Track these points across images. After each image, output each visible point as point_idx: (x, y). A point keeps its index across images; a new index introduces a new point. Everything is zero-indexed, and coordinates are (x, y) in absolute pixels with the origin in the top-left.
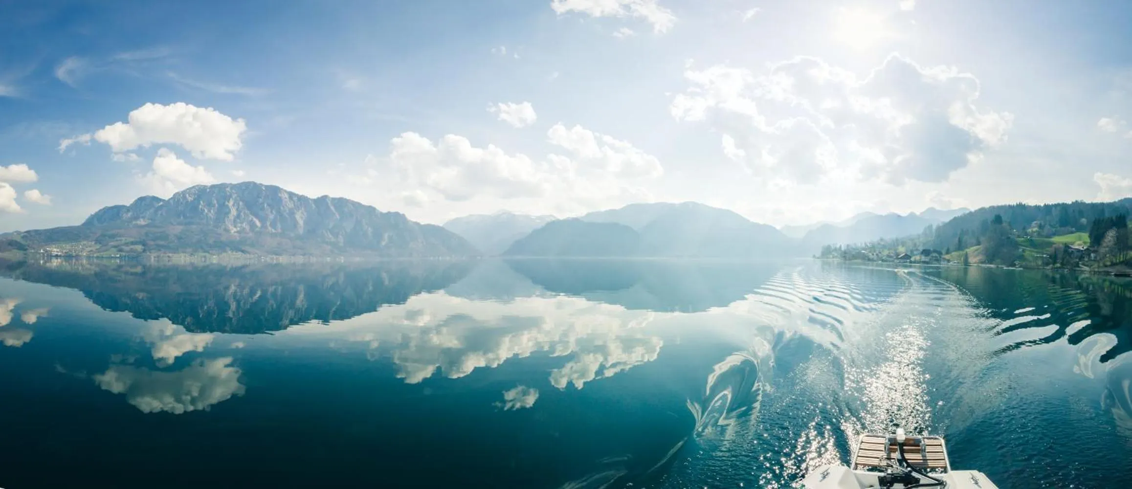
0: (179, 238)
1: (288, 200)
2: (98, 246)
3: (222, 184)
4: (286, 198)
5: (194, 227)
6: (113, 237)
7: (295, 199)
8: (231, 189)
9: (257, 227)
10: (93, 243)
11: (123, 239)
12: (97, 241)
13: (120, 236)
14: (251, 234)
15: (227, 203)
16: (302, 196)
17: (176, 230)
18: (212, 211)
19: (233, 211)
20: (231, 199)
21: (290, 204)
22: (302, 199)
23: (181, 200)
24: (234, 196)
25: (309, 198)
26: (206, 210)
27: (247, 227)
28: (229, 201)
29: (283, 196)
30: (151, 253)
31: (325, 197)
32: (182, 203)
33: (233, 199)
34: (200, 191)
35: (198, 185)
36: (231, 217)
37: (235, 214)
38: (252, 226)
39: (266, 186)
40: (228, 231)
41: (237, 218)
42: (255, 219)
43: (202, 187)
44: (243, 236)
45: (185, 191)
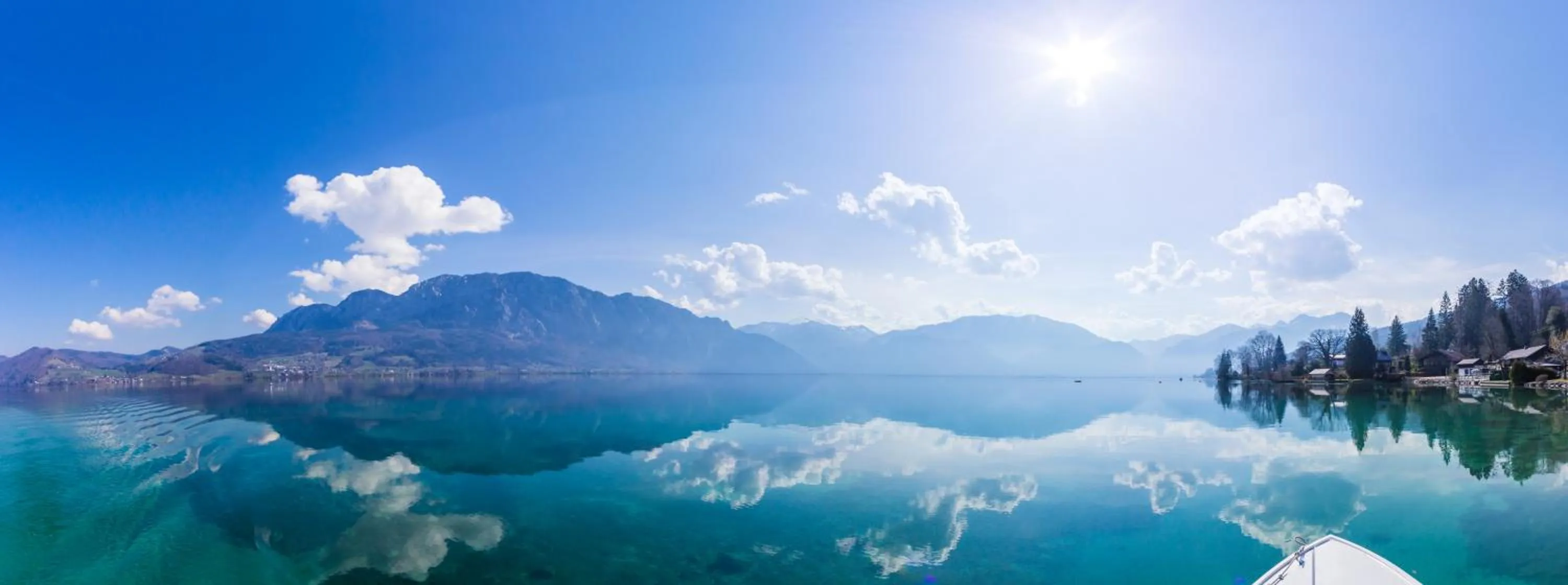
1: (579, 297)
2: (339, 359)
5: (456, 330)
6: (347, 344)
7: (589, 295)
8: (499, 280)
9: (544, 331)
10: (325, 354)
12: (330, 352)
13: (357, 344)
14: (537, 341)
15: (497, 300)
16: (597, 291)
17: (435, 334)
18: (476, 310)
19: (507, 309)
20: (503, 294)
21: (584, 303)
22: (597, 297)
23: (424, 296)
24: (505, 290)
25: (605, 296)
26: (467, 309)
27: (530, 331)
28: (499, 297)
29: (572, 291)
30: (434, 366)
31: (627, 296)
32: (425, 299)
33: (505, 294)
34: (450, 284)
35: (446, 276)
36: (506, 318)
37: (510, 314)
38: (537, 329)
39: (547, 278)
40: (505, 336)
41: (514, 319)
42: (539, 322)
43: (452, 278)
44: (529, 343)
45: (427, 282)
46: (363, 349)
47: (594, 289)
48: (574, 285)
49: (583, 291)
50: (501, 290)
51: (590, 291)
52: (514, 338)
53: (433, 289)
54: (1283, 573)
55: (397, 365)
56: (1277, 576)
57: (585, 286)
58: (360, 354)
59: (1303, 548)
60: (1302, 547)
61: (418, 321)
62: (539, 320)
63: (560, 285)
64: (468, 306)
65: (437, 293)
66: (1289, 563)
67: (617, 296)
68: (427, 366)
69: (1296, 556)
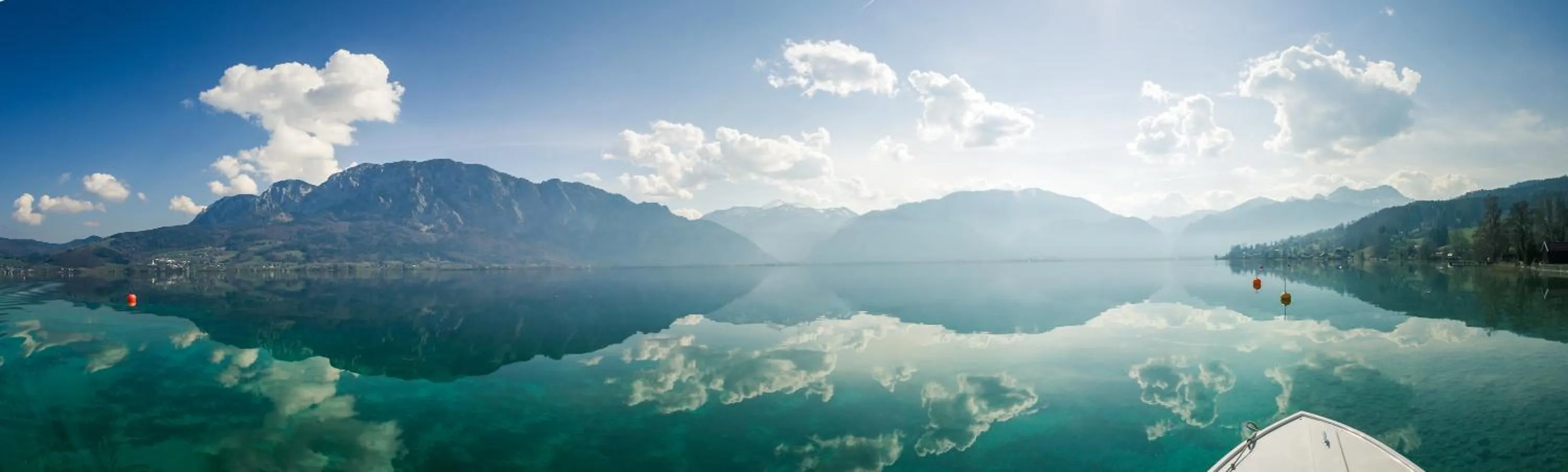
0: (351, 240)
1: (500, 185)
2: (232, 254)
3: (403, 162)
4: (498, 182)
5: (367, 223)
6: (251, 239)
7: (512, 183)
8: (416, 168)
9: (460, 224)
10: (223, 249)
11: (267, 242)
12: (229, 246)
13: (260, 239)
14: (451, 235)
15: (412, 190)
16: (521, 179)
17: (342, 227)
18: (391, 201)
19: (422, 200)
20: (418, 184)
21: (505, 192)
22: (522, 184)
23: (341, 186)
24: (422, 179)
25: (531, 183)
26: (382, 200)
27: (445, 224)
28: (415, 186)
29: (493, 179)
30: (319, 261)
31: (555, 182)
32: (342, 190)
33: (421, 183)
34: (368, 173)
35: (365, 164)
36: (420, 210)
37: (425, 204)
38: (452, 222)
39: (468, 166)
40: (417, 229)
41: (428, 210)
42: (455, 213)
43: (371, 167)
44: (441, 236)
45: (346, 172)
46: (264, 244)
47: (518, 176)
48: (497, 172)
49: (506, 178)
50: (417, 180)
51: (513, 178)
52: (427, 231)
53: (351, 178)
54: (1236, 462)
55: (283, 261)
56: (1229, 465)
57: (509, 173)
58: (256, 249)
59: (1256, 434)
60: (1254, 434)
61: (331, 214)
62: (456, 211)
63: (482, 172)
64: (382, 196)
65: (355, 183)
66: (1242, 450)
67: (544, 183)
68: (312, 262)
69: (1248, 444)
